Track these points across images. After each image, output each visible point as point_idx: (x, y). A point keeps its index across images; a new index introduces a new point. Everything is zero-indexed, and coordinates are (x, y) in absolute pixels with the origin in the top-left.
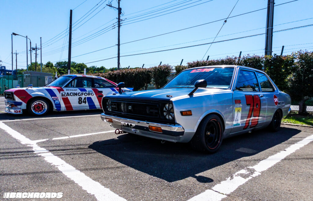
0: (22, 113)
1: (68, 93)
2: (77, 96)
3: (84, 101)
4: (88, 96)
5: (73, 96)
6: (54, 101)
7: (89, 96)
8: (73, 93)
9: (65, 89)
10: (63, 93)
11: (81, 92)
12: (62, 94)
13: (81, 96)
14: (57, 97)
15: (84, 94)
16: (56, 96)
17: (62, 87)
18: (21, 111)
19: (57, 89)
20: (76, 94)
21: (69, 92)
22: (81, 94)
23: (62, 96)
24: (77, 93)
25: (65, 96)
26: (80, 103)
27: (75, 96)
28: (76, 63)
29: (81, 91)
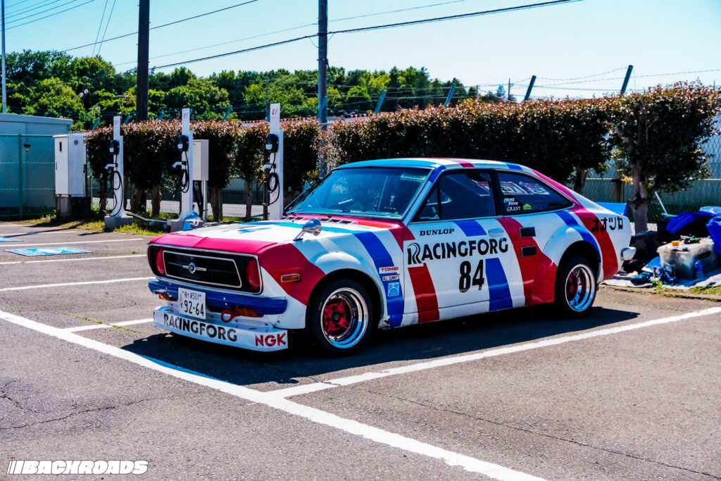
0: (286, 347)
1: (426, 247)
2: (455, 256)
3: (478, 277)
4: (489, 256)
5: (444, 257)
6: (386, 284)
7: (494, 256)
8: (443, 245)
9: (415, 229)
10: (413, 250)
11: (467, 239)
12: (409, 251)
13: (467, 258)
14: (396, 266)
15: (476, 245)
16: (392, 264)
17: (406, 222)
18: (285, 339)
19: (393, 231)
20: (452, 250)
21: (431, 240)
22: (468, 246)
23: (410, 263)
24: (454, 244)
25: (419, 262)
26: (465, 287)
27: (449, 256)
28: (69, 57)
29: (468, 235)
